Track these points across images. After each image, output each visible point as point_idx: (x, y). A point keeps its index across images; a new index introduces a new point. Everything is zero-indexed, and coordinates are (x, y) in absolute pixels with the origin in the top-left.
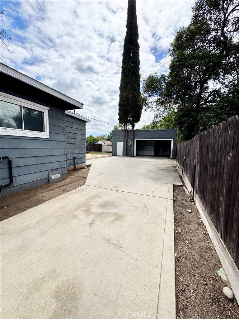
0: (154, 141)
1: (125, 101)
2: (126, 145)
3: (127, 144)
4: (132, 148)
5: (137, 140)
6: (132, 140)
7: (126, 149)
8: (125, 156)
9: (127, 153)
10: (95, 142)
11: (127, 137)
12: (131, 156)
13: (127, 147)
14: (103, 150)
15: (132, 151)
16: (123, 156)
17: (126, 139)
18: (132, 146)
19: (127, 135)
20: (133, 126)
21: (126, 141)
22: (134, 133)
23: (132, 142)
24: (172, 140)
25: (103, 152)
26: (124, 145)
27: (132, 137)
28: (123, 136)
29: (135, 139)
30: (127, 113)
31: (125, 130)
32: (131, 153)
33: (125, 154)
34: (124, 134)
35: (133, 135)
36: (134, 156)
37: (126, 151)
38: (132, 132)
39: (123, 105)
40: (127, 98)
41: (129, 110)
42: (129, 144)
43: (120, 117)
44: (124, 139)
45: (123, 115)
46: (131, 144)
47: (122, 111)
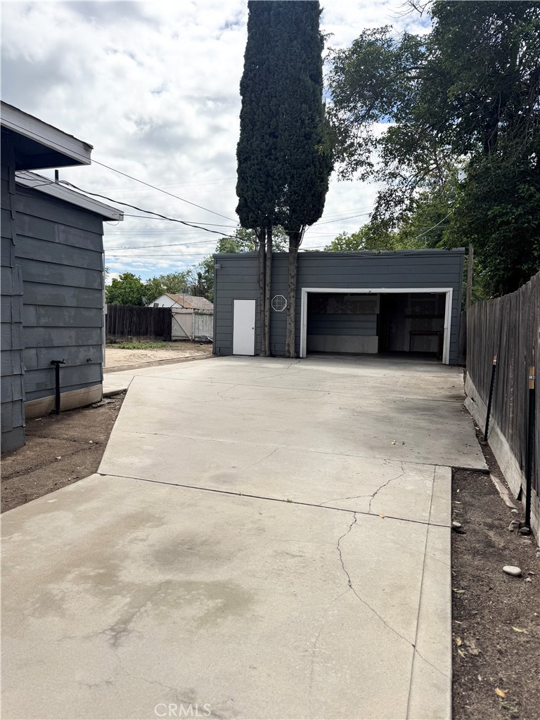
0: (378, 299)
1: (263, 137)
2: (267, 314)
3: (271, 309)
4: (293, 324)
5: (309, 294)
6: (292, 294)
7: (267, 330)
8: (265, 356)
9: (270, 343)
10: (144, 299)
11: (272, 282)
12: (289, 357)
13: (271, 320)
14: (176, 332)
15: (293, 336)
16: (256, 355)
17: (267, 288)
18: (293, 315)
19: (272, 275)
20: (296, 239)
21: (268, 296)
22: (298, 268)
23: (292, 300)
24: (449, 291)
25: (176, 341)
26: (259, 312)
27: (293, 281)
28: (255, 279)
29: (305, 291)
30: (272, 188)
31: (262, 254)
32: (289, 345)
33: (265, 348)
34: (262, 271)
35: (293, 272)
36: (301, 356)
37: (267, 336)
38: (291, 264)
39: (253, 154)
40: (270, 127)
41: (279, 175)
42: (280, 308)
43: (246, 200)
44: (262, 291)
45: (254, 194)
46: (289, 309)
47: (250, 176)
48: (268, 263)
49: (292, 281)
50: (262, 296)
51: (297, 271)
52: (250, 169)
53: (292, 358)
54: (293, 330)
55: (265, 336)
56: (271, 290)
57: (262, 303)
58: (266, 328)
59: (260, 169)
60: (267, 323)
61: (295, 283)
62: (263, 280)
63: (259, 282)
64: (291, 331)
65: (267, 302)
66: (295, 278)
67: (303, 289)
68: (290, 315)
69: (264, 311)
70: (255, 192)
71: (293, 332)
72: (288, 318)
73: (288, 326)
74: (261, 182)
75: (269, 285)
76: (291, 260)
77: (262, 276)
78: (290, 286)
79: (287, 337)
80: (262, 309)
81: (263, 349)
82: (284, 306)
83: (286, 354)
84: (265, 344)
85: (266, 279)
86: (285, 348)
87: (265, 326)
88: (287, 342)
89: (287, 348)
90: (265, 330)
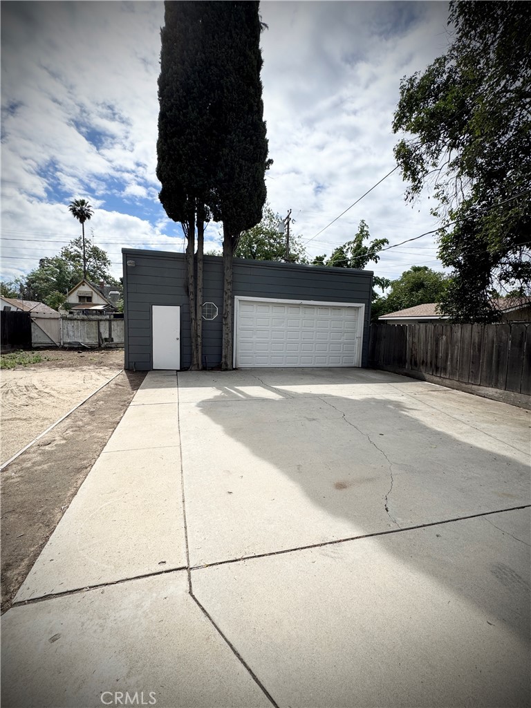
2: (200, 322)
3: (202, 317)
6: (229, 302)
8: (199, 369)
11: (205, 288)
13: (203, 330)
14: (38, 338)
16: (183, 370)
17: (200, 294)
18: (230, 325)
19: (205, 279)
21: (201, 303)
22: (233, 275)
25: (38, 348)
26: (187, 321)
28: (181, 282)
29: (237, 299)
32: (226, 357)
33: (197, 360)
34: (191, 272)
35: (230, 278)
37: (200, 347)
38: (228, 268)
41: (225, 161)
42: (210, 317)
44: (191, 296)
46: (226, 318)
48: (200, 265)
49: (229, 287)
50: (191, 302)
51: (233, 278)
53: (231, 370)
55: (197, 348)
57: (193, 310)
58: (199, 339)
60: (200, 333)
61: (230, 290)
62: (193, 284)
63: (187, 287)
64: (228, 342)
65: (200, 310)
66: (231, 284)
67: (236, 297)
68: (227, 324)
69: (196, 319)
70: (193, 177)
71: (231, 342)
72: (225, 327)
73: (225, 336)
76: (227, 264)
77: (191, 281)
78: (226, 293)
79: (224, 347)
80: (193, 317)
81: (195, 363)
82: (215, 314)
83: (224, 366)
84: (197, 357)
85: (198, 283)
86: (221, 360)
87: (197, 336)
88: (224, 354)
89: (223, 360)
90: (197, 340)
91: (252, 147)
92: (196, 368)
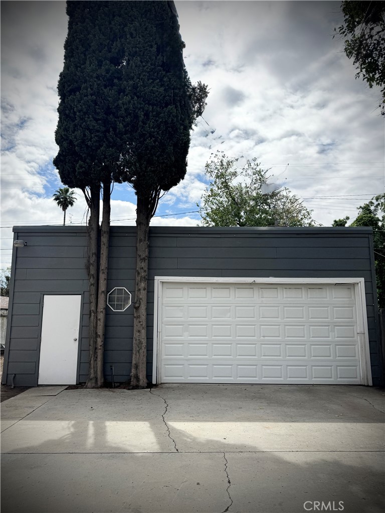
2: (101, 316)
3: (107, 309)
4: (144, 332)
6: (143, 285)
7: (100, 341)
8: (95, 387)
9: (105, 363)
11: (109, 268)
12: (136, 387)
13: (106, 326)
15: (144, 350)
16: (80, 385)
17: (102, 277)
19: (110, 257)
20: (146, 208)
21: (102, 287)
22: (149, 247)
23: (143, 295)
26: (87, 315)
27: (144, 265)
28: (82, 263)
30: (115, 129)
31: (94, 226)
32: (137, 367)
33: (96, 372)
34: (94, 249)
35: (144, 253)
36: (154, 382)
37: (100, 353)
38: (141, 241)
39: (86, 82)
40: (110, 52)
41: (126, 110)
42: (119, 307)
43: (71, 143)
44: (92, 281)
45: (85, 135)
46: (137, 308)
47: (80, 111)
48: (104, 239)
50: (93, 289)
51: (149, 253)
52: (79, 102)
53: (143, 388)
54: (144, 342)
55: (95, 353)
56: (108, 280)
57: (93, 300)
59: (96, 104)
60: (100, 331)
61: (146, 269)
62: (95, 264)
63: (88, 268)
64: (141, 343)
65: (101, 298)
66: (147, 261)
67: (156, 278)
68: (138, 317)
69: (96, 312)
70: (87, 133)
71: (144, 344)
72: (136, 322)
73: (136, 335)
74: (96, 120)
75: (106, 271)
76: (141, 235)
77: (93, 259)
78: (139, 273)
79: (134, 352)
80: (93, 308)
81: (92, 376)
82: (127, 303)
83: (133, 382)
84: (95, 367)
85: (101, 262)
86: (131, 372)
87: (97, 335)
88: (134, 362)
89: (133, 371)
90: (96, 342)
91: (162, 89)
92: (94, 385)
